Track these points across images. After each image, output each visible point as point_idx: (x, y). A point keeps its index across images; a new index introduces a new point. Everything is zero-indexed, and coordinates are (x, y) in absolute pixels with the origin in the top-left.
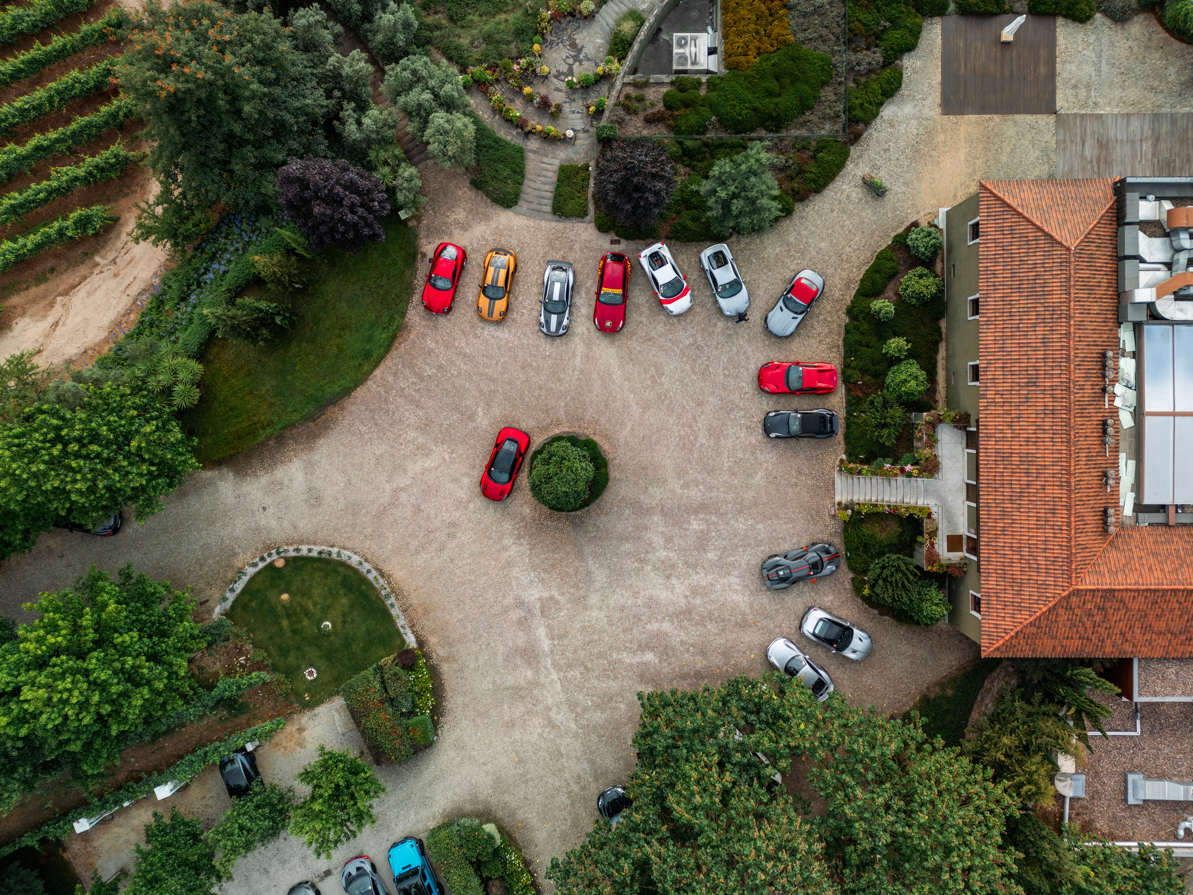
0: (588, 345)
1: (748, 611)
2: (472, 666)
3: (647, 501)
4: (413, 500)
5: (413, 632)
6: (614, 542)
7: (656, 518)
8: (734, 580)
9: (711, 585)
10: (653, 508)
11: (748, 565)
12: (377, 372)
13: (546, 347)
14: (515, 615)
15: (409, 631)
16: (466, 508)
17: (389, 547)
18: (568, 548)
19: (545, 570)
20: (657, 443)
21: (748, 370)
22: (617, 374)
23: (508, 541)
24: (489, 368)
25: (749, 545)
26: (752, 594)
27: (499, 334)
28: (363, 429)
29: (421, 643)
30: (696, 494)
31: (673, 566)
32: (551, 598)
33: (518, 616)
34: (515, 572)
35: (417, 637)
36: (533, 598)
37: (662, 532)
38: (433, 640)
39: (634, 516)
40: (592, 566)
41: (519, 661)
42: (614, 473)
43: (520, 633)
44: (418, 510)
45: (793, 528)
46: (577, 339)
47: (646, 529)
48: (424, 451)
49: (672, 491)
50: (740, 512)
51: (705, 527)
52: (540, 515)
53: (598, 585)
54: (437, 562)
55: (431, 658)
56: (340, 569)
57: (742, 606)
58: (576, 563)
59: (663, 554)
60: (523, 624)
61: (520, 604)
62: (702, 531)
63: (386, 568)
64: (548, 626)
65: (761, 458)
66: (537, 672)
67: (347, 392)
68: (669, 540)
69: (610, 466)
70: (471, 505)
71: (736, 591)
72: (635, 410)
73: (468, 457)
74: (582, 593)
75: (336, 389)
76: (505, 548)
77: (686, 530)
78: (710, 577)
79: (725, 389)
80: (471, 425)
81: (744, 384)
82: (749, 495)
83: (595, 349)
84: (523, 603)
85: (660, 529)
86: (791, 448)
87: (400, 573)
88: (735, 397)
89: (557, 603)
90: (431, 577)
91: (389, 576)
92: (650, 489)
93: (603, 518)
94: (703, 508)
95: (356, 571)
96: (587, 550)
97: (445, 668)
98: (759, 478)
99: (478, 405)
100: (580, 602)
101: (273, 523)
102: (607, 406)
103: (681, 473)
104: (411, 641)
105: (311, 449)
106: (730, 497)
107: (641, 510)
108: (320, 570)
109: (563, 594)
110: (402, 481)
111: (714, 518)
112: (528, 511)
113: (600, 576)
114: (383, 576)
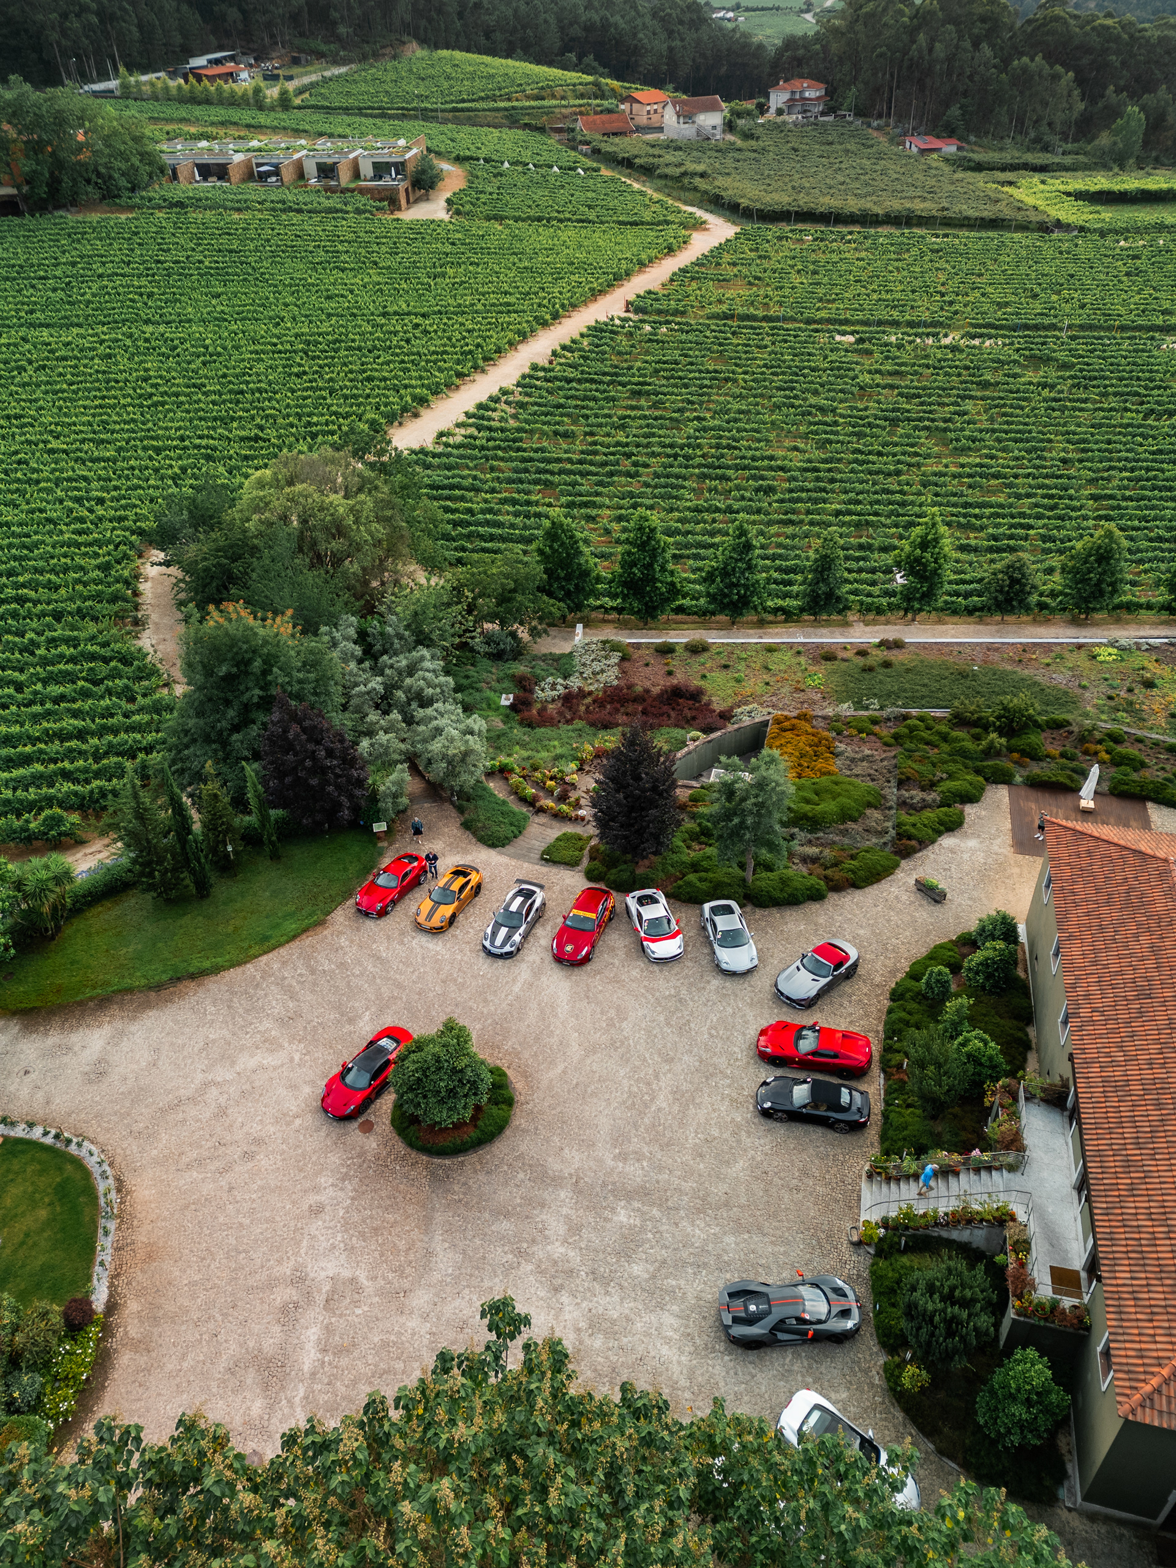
0: (537, 973)
1: (683, 1382)
2: (170, 1367)
3: (557, 1167)
4: (222, 1100)
5: (111, 1286)
6: (487, 1215)
7: (563, 1194)
8: (668, 1320)
9: (628, 1319)
10: (563, 1178)
11: (699, 1299)
12: (264, 959)
13: (484, 965)
14: (284, 1294)
15: (105, 1283)
16: (288, 1124)
17: (155, 1152)
18: (410, 1210)
19: (362, 1234)
20: (594, 1094)
21: (744, 1034)
22: (563, 1007)
23: (324, 1180)
24: (401, 974)
25: (705, 1264)
26: (696, 1352)
27: (431, 946)
28: (211, 1009)
29: (112, 1307)
30: (635, 1173)
31: (570, 1273)
32: (353, 1280)
33: (286, 1297)
34: (316, 1226)
35: (111, 1296)
36: (323, 1274)
37: (567, 1216)
38: (132, 1306)
39: (529, 1184)
40: (439, 1244)
41: (251, 1376)
42: (519, 1119)
43: (277, 1329)
44: (222, 1112)
45: (785, 1253)
46: (524, 966)
47: (543, 1205)
48: (271, 1044)
49: (600, 1161)
50: (699, 1211)
51: (638, 1222)
52: (389, 1154)
53: (436, 1276)
54: (208, 1188)
55: (113, 1336)
56: (69, 1167)
57: (675, 1369)
58: (416, 1234)
59: (558, 1250)
60: (288, 1314)
61: (299, 1279)
62: (631, 1228)
63: (130, 1181)
64: (329, 1329)
65: (747, 1141)
66: (271, 1407)
67: (216, 970)
68: (575, 1229)
69: (517, 1110)
70: (298, 1121)
71: (668, 1341)
72: (575, 1051)
73: (324, 1064)
74: (406, 1284)
75: (207, 964)
76: (316, 1189)
77: (606, 1220)
78: (629, 1304)
79: (707, 1050)
80: (348, 1028)
81: (736, 1049)
82: (719, 1190)
83: (544, 979)
84: (302, 1279)
85: (565, 1211)
86: (795, 1138)
87: (147, 1192)
88: (722, 1062)
89: (359, 1290)
90: (187, 1207)
91: (128, 1193)
92: (566, 1151)
93: (482, 1177)
94: (642, 1193)
95: (86, 1174)
96: (439, 1217)
97: (125, 1361)
98: (739, 1168)
99: (367, 1009)
100: (396, 1298)
101: (25, 1092)
102: (537, 1039)
103: (618, 1139)
104: (99, 1299)
105: (134, 1019)
106: (687, 1186)
107: (544, 1178)
108: (39, 1162)
109: (374, 1278)
110: (222, 1074)
111: (655, 1212)
112: (374, 1145)
113: (445, 1261)
114: (119, 1191)
